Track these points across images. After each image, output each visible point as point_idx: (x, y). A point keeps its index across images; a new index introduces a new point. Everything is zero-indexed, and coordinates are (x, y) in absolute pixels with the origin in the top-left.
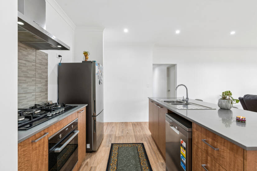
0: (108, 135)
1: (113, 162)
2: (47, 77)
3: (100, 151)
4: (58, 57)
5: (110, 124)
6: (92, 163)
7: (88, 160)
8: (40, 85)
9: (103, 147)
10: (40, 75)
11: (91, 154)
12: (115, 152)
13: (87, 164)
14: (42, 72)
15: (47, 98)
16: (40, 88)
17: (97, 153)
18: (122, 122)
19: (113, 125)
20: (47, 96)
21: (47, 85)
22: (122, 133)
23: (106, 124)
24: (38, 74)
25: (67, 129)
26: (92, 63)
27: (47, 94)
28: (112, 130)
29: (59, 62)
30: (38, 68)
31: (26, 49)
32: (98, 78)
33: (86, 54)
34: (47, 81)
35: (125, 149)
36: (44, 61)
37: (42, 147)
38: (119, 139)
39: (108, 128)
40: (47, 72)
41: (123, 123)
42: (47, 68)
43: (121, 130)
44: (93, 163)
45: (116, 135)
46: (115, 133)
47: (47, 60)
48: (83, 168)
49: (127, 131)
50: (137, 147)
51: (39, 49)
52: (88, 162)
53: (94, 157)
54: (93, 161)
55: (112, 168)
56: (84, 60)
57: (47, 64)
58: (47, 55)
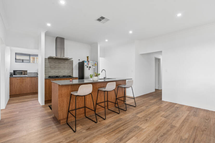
14: (70, 66)
16: (70, 71)
20: (73, 74)
34: (73, 69)
40: (73, 66)
57: (73, 64)
58: (73, 61)
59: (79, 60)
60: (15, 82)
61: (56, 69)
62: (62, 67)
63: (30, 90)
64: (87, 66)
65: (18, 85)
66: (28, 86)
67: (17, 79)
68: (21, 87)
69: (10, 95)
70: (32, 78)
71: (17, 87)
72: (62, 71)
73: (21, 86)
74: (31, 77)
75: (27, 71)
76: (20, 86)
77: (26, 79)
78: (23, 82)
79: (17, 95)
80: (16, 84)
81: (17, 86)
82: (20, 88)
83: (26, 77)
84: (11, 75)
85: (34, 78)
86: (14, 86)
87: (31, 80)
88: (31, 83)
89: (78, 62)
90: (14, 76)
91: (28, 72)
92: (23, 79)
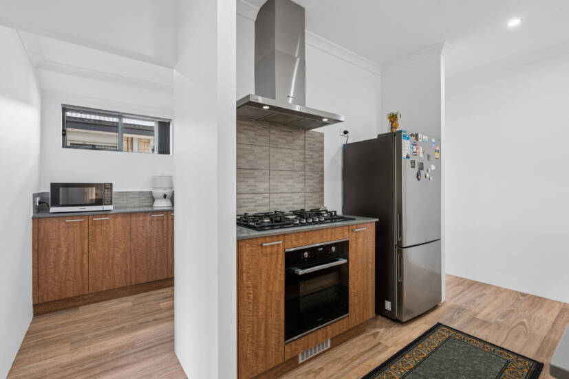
0: (454, 306)
1: (414, 353)
2: (322, 169)
3: (415, 328)
4: (342, 134)
5: (477, 287)
6: (386, 338)
7: (382, 330)
8: (311, 182)
9: (426, 323)
10: (313, 167)
11: (392, 323)
12: (435, 340)
13: (375, 335)
14: (314, 162)
15: (322, 202)
16: (311, 186)
17: (405, 327)
18: (522, 291)
19: (484, 291)
20: (323, 200)
21: (322, 181)
22: (504, 317)
23: (466, 282)
24: (308, 165)
25: (321, 249)
26: (395, 135)
27: (322, 196)
28: (474, 301)
29: (345, 143)
30: (308, 156)
31: (291, 132)
32: (413, 167)
33: (393, 118)
34: (322, 176)
35: (465, 347)
36: (318, 145)
37: (274, 257)
38: (481, 325)
39: (465, 292)
40: (322, 162)
41: (523, 295)
42: (322, 156)
43: (504, 309)
44: (387, 340)
45: (477, 314)
46: (477, 310)
47: (322, 142)
48: (367, 336)
49: (525, 320)
50: (508, 362)
51: (309, 129)
52: (378, 333)
53: (394, 331)
54: (389, 336)
55: (405, 362)
56: (389, 131)
57: (322, 149)
58: (322, 135)
59: (346, 132)
60: (59, 239)
61: (257, 173)
62: (282, 165)
63: (126, 272)
64: (412, 158)
65: (72, 255)
66: (117, 255)
67: (69, 226)
68: (85, 262)
69: (35, 306)
70: (134, 219)
71: (66, 263)
72: (283, 187)
73: (85, 256)
74: (131, 214)
75: (111, 184)
76: (82, 258)
77: (107, 221)
78: (94, 237)
79: (68, 300)
80: (64, 249)
81: (68, 258)
82: (82, 265)
83: (106, 215)
84: (42, 205)
85: (141, 218)
86: (52, 259)
87: (128, 227)
88: (131, 240)
89: (343, 141)
90: (53, 209)
91: (114, 190)
92: (95, 224)
